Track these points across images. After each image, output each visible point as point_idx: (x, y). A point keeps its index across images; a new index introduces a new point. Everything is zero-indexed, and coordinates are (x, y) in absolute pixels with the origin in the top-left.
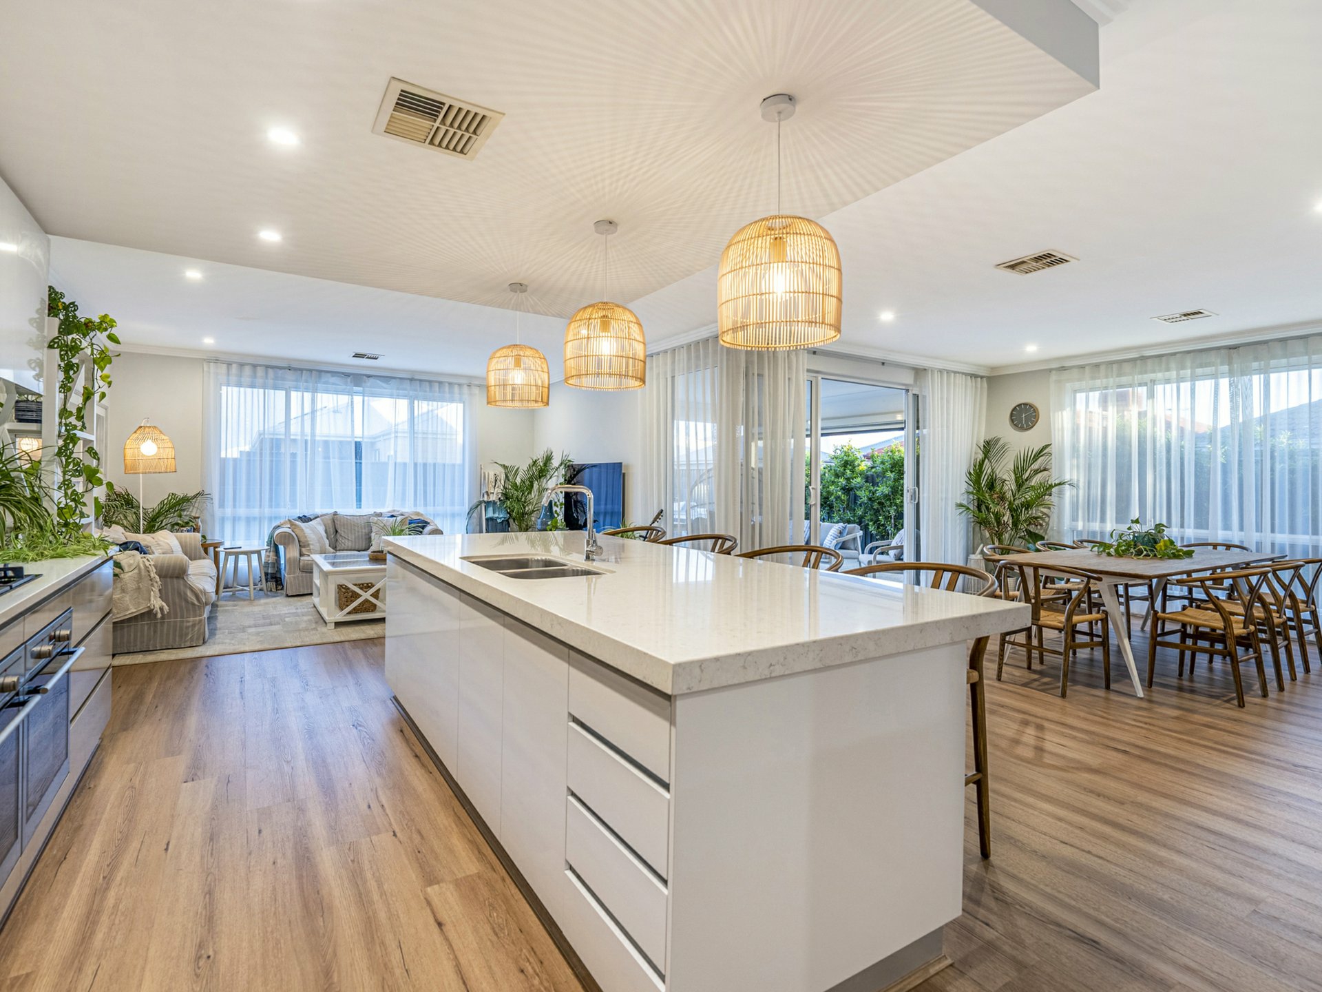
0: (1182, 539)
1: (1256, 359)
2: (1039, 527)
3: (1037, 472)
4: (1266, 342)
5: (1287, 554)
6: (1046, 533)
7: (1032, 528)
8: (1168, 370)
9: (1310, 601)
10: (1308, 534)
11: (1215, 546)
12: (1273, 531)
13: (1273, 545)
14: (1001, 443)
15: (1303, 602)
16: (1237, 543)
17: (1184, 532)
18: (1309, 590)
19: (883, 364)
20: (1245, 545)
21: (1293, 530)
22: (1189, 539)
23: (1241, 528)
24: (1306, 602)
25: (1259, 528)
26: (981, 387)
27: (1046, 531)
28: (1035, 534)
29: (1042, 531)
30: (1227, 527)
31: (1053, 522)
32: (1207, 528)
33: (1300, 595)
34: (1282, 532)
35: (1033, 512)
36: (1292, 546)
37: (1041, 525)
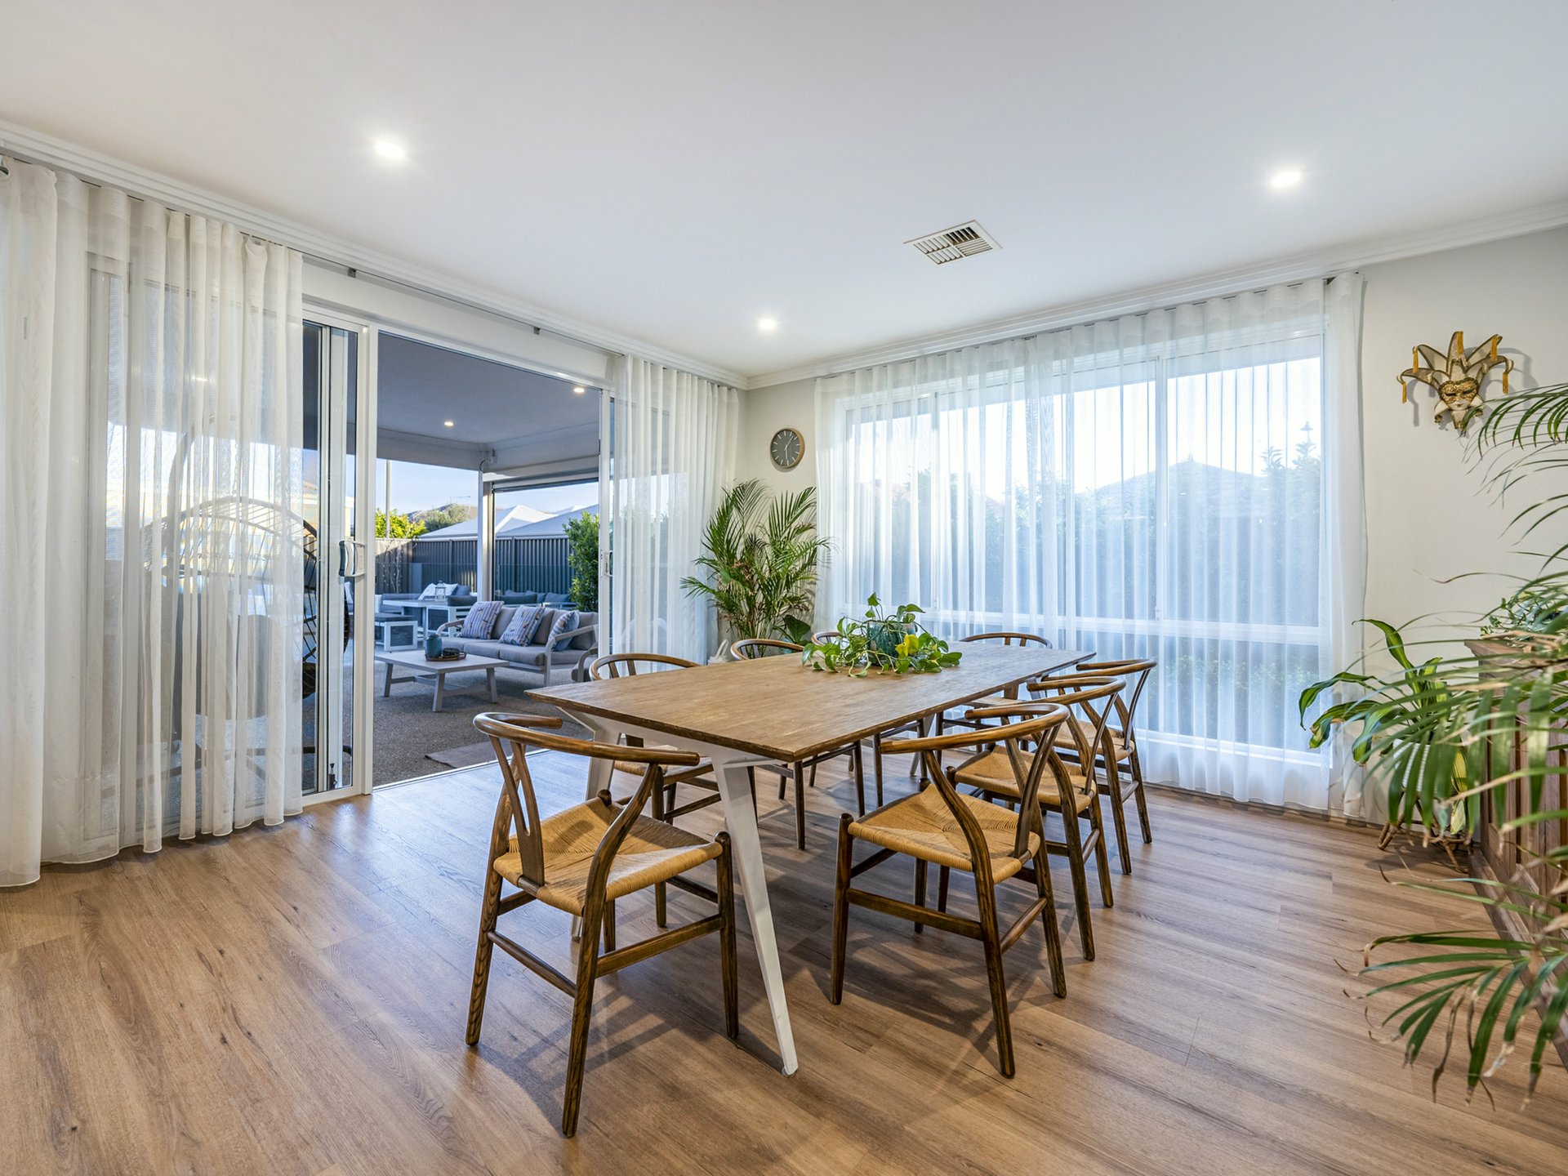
0: (972, 626)
1: (1057, 356)
2: (804, 612)
3: (801, 530)
4: (1069, 328)
5: (1096, 651)
6: (812, 621)
7: (796, 614)
8: (952, 376)
9: (1129, 736)
10: (1121, 617)
11: (1008, 637)
12: (1078, 614)
13: (1078, 633)
14: (757, 487)
15: (1118, 735)
16: (1035, 633)
17: (973, 617)
18: (1126, 717)
19: (537, 330)
20: (1045, 637)
21: (1102, 613)
22: (980, 626)
23: (1041, 611)
24: (1123, 735)
25: (1063, 610)
26: (729, 405)
27: (812, 617)
28: (799, 622)
29: (807, 618)
30: (1024, 609)
31: (818, 601)
32: (1000, 611)
33: (1114, 723)
34: (1089, 615)
35: (795, 591)
36: (1102, 636)
37: (807, 609)
